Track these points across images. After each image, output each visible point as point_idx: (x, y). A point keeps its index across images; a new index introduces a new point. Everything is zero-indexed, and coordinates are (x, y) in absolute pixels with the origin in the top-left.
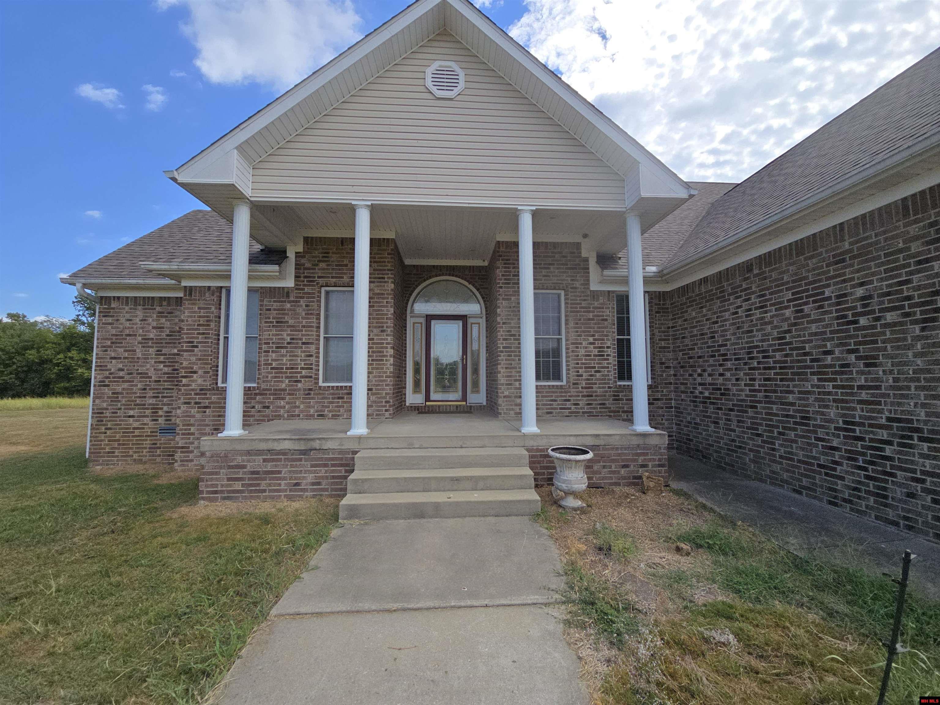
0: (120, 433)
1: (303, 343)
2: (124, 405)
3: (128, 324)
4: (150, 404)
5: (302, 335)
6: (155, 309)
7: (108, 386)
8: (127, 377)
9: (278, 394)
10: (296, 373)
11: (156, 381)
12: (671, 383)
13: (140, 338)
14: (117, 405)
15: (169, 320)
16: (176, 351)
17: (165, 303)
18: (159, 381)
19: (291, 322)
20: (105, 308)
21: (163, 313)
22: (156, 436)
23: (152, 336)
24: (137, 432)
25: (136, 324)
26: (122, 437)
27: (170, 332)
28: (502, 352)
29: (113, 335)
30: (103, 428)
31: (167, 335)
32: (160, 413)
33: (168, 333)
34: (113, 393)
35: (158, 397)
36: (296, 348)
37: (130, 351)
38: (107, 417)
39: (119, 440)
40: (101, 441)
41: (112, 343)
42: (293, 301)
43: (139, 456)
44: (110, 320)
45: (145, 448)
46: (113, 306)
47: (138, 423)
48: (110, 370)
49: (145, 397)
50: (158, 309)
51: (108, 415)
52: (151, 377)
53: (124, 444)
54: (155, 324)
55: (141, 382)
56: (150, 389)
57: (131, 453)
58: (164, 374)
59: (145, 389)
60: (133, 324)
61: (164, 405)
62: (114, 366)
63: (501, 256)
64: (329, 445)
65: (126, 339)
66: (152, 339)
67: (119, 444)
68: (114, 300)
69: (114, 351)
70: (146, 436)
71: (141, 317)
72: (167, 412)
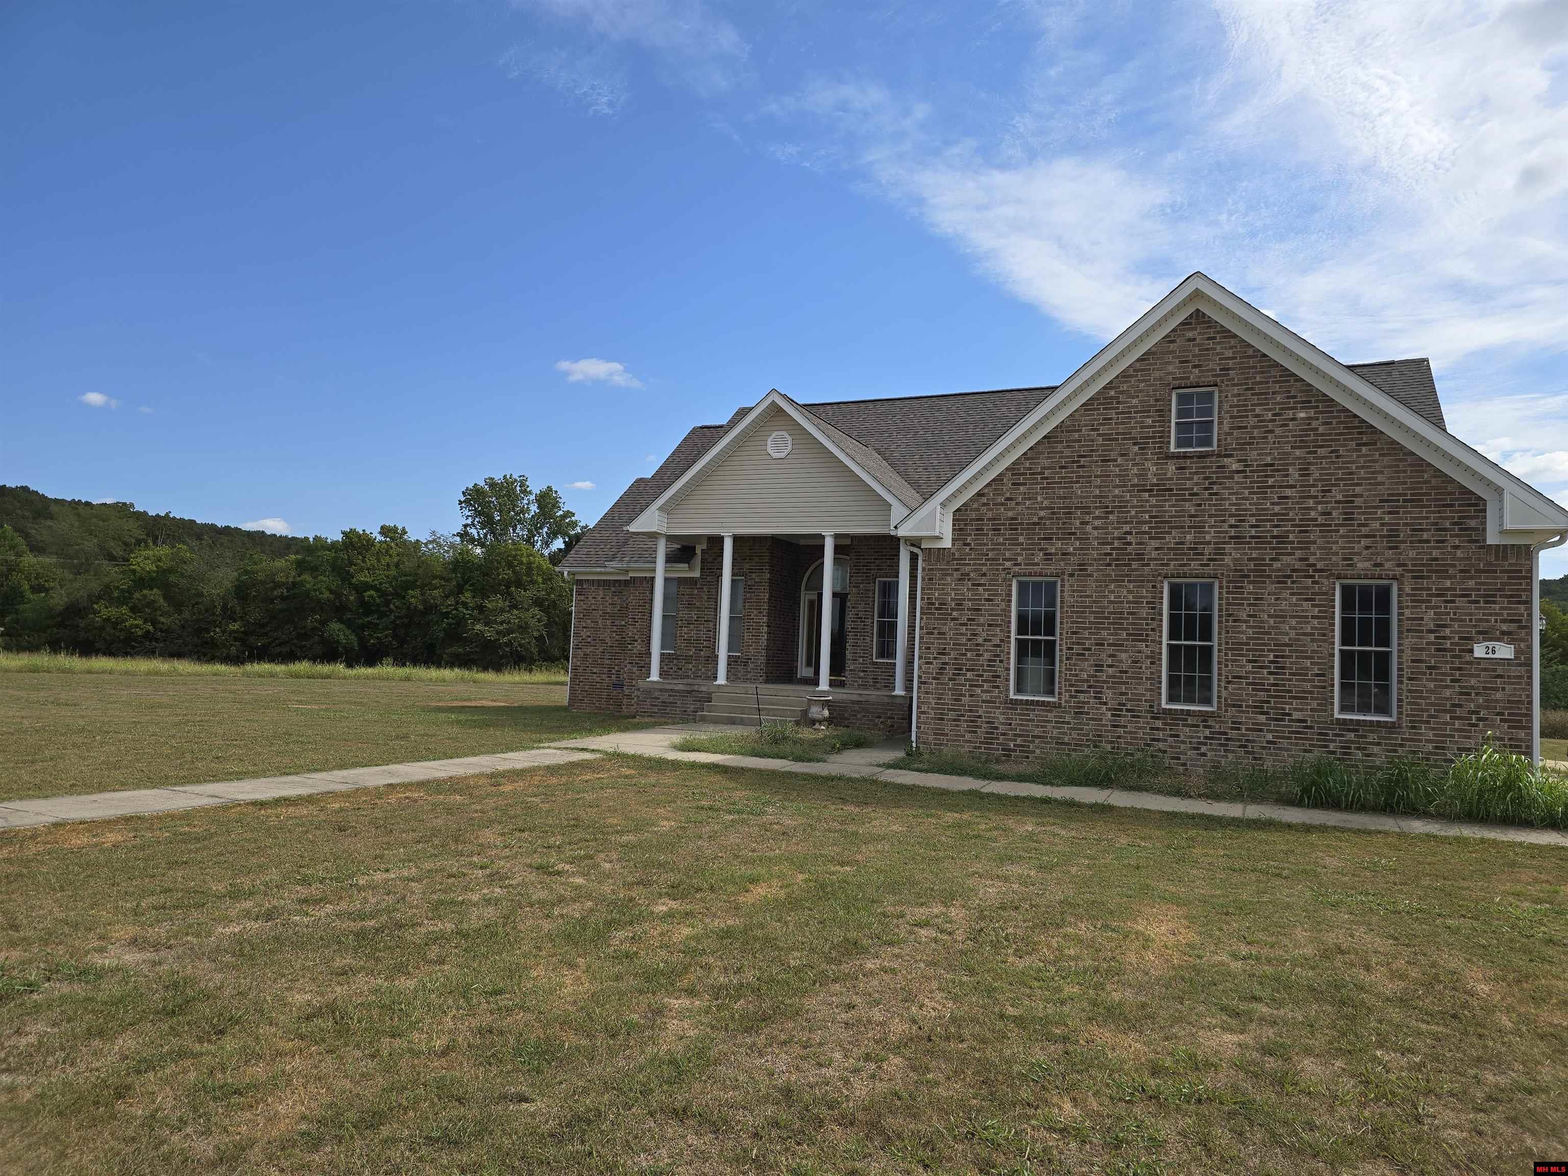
0: (588, 685)
1: (705, 621)
2: (591, 664)
3: (593, 601)
4: (607, 664)
6: (611, 589)
7: (581, 648)
8: (593, 643)
10: (700, 644)
11: (611, 646)
13: (601, 612)
14: (586, 664)
16: (623, 623)
19: (698, 604)
21: (615, 592)
22: (610, 689)
24: (598, 685)
26: (589, 688)
27: (620, 608)
28: (849, 632)
29: (585, 610)
32: (613, 671)
34: (584, 655)
35: (612, 659)
36: (700, 624)
37: (595, 622)
39: (587, 691)
40: (576, 691)
41: (586, 616)
42: (699, 588)
44: (584, 598)
46: (587, 587)
47: (599, 678)
48: (582, 636)
49: (604, 658)
51: (581, 671)
52: (608, 643)
53: (590, 694)
54: (610, 601)
55: (601, 646)
56: (607, 652)
57: (594, 701)
58: (616, 641)
59: (604, 652)
60: (597, 601)
61: (616, 665)
63: (853, 548)
64: (703, 689)
65: (592, 613)
66: (609, 613)
69: (586, 622)
70: (604, 689)
71: (601, 596)
72: (617, 671)
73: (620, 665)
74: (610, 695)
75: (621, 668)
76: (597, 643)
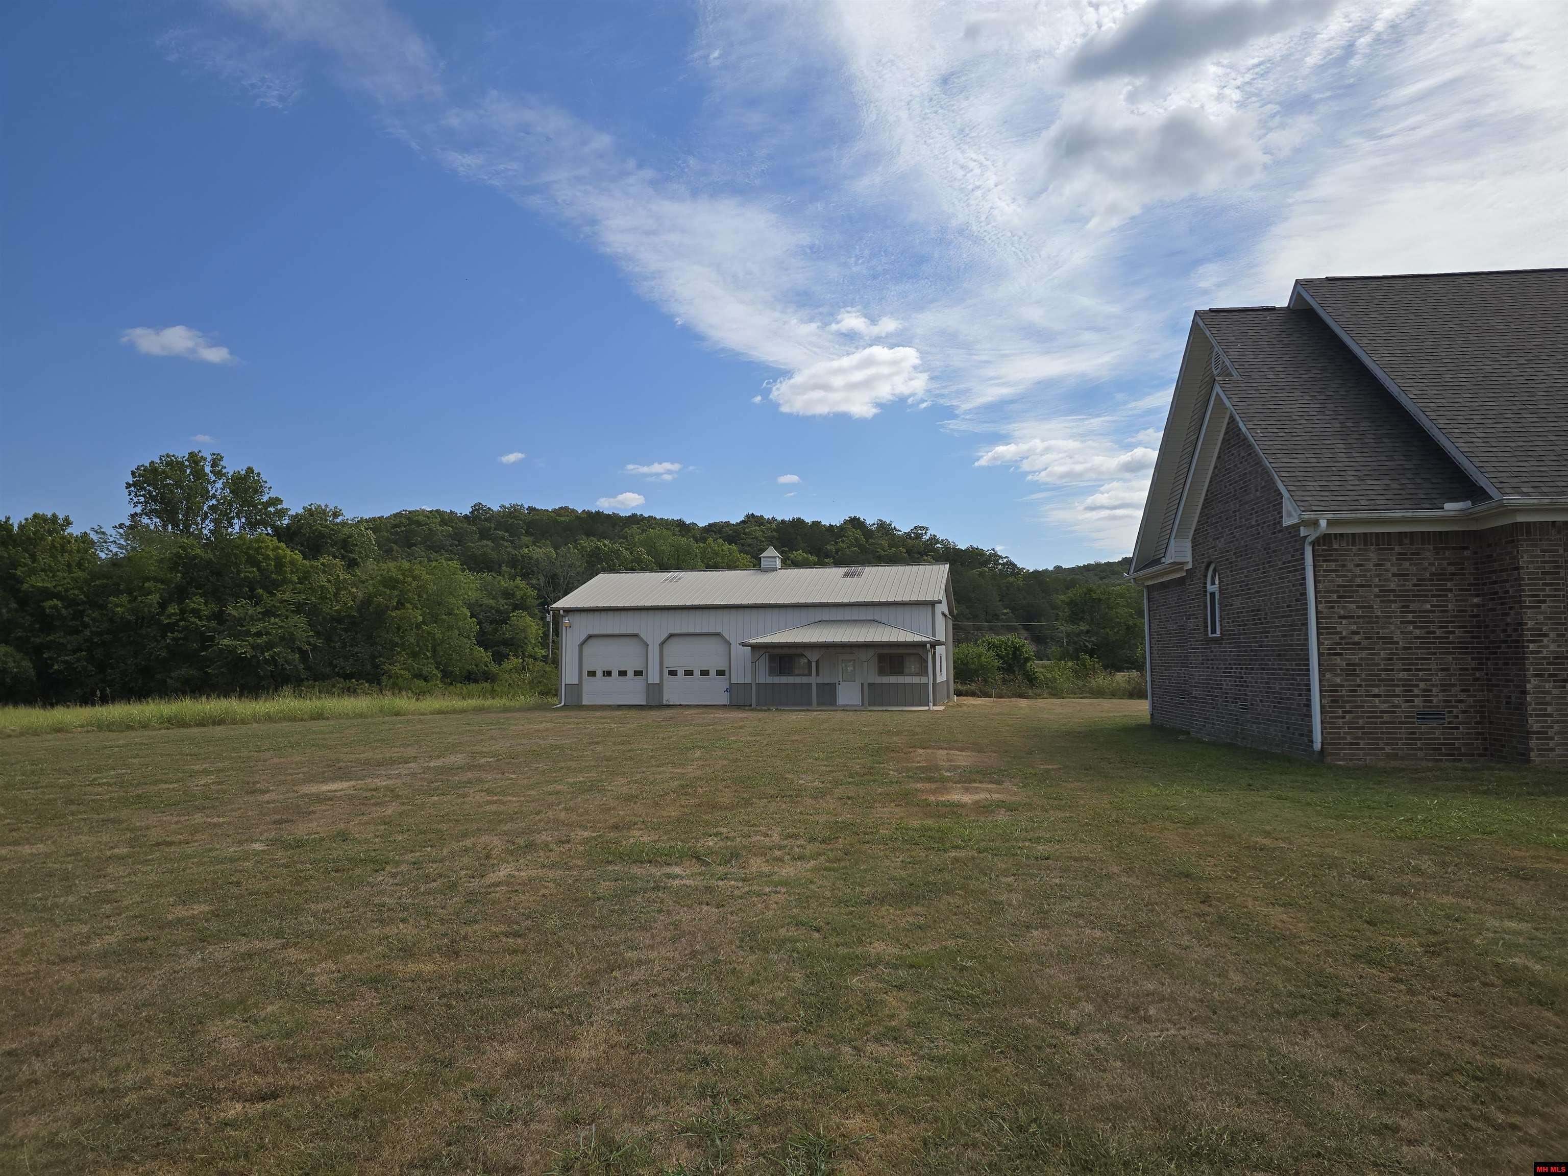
0: (1363, 717)
2: (1365, 680)
3: (1358, 571)
4: (1400, 680)
6: (1393, 549)
7: (1340, 654)
11: (1405, 648)
14: (1355, 681)
15: (1415, 565)
16: (1428, 606)
17: (1407, 541)
18: (1410, 648)
20: (1323, 550)
21: (1405, 554)
22: (1413, 723)
23: (1393, 586)
24: (1386, 717)
25: (1370, 570)
26: (1367, 723)
27: (1418, 580)
29: (1339, 586)
30: (1340, 711)
31: (1415, 585)
32: (1416, 691)
33: (1415, 581)
34: (1347, 665)
35: (1410, 670)
37: (1364, 607)
38: (1342, 696)
39: (1363, 728)
40: (1340, 728)
41: (1339, 597)
43: (1393, 749)
44: (1333, 566)
45: (1401, 739)
47: (1386, 705)
48: (1341, 633)
49: (1392, 670)
50: (1397, 549)
51: (1344, 693)
52: (1398, 643)
53: (1371, 733)
56: (1397, 659)
57: (1381, 745)
58: (1416, 638)
61: (1422, 680)
62: (1345, 627)
65: (1357, 591)
66: (1394, 591)
67: (1363, 733)
68: (1336, 538)
69: (1344, 608)
70: (1400, 723)
72: (1425, 690)
73: (1431, 680)
74: (1414, 733)
75: (1433, 685)
76: (1375, 643)
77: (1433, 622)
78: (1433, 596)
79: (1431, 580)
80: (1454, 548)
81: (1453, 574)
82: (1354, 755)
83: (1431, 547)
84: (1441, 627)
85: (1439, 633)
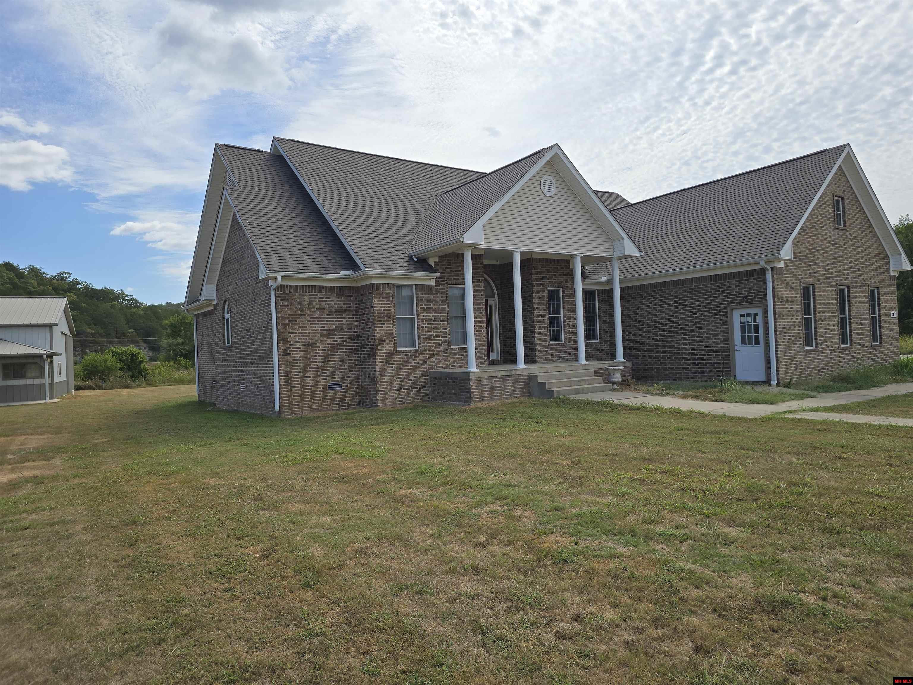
0: (301, 390)
1: (441, 321)
2: (302, 368)
3: (299, 307)
4: (320, 367)
5: (441, 316)
6: (317, 295)
7: (290, 354)
8: (302, 348)
9: (430, 353)
10: (439, 340)
11: (323, 350)
12: (608, 341)
13: (309, 318)
14: (297, 369)
15: (328, 304)
16: (334, 327)
17: (323, 291)
18: (325, 350)
19: (434, 307)
20: (280, 294)
21: (322, 298)
22: (326, 390)
23: (317, 316)
24: (313, 389)
25: (305, 306)
26: (303, 392)
27: (329, 312)
28: (536, 325)
29: (289, 315)
30: (289, 387)
31: (328, 315)
32: (328, 373)
33: (328, 313)
34: (294, 360)
36: (438, 324)
37: (302, 327)
38: (291, 378)
39: (301, 395)
40: (289, 397)
41: (289, 321)
42: (435, 294)
43: (316, 406)
44: (286, 303)
45: (320, 400)
46: (287, 292)
47: (313, 382)
48: (290, 342)
49: (316, 362)
50: (319, 295)
51: (292, 376)
52: (319, 347)
53: (305, 398)
54: (318, 306)
55: (313, 351)
56: (319, 356)
57: (310, 404)
58: (328, 344)
59: (316, 356)
60: (303, 306)
61: (331, 367)
62: (292, 339)
63: (534, 267)
65: (299, 318)
66: (317, 318)
67: (301, 398)
68: (287, 288)
69: (292, 327)
70: (320, 391)
71: (308, 301)
72: (332, 372)
73: (335, 367)
74: (327, 396)
75: (336, 369)
76: (307, 348)
77: (336, 335)
78: (336, 321)
79: (335, 312)
80: (346, 296)
81: (345, 310)
82: (296, 411)
83: (335, 295)
84: (340, 338)
85: (339, 341)
